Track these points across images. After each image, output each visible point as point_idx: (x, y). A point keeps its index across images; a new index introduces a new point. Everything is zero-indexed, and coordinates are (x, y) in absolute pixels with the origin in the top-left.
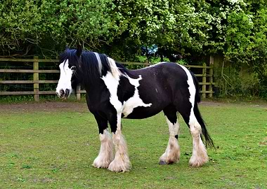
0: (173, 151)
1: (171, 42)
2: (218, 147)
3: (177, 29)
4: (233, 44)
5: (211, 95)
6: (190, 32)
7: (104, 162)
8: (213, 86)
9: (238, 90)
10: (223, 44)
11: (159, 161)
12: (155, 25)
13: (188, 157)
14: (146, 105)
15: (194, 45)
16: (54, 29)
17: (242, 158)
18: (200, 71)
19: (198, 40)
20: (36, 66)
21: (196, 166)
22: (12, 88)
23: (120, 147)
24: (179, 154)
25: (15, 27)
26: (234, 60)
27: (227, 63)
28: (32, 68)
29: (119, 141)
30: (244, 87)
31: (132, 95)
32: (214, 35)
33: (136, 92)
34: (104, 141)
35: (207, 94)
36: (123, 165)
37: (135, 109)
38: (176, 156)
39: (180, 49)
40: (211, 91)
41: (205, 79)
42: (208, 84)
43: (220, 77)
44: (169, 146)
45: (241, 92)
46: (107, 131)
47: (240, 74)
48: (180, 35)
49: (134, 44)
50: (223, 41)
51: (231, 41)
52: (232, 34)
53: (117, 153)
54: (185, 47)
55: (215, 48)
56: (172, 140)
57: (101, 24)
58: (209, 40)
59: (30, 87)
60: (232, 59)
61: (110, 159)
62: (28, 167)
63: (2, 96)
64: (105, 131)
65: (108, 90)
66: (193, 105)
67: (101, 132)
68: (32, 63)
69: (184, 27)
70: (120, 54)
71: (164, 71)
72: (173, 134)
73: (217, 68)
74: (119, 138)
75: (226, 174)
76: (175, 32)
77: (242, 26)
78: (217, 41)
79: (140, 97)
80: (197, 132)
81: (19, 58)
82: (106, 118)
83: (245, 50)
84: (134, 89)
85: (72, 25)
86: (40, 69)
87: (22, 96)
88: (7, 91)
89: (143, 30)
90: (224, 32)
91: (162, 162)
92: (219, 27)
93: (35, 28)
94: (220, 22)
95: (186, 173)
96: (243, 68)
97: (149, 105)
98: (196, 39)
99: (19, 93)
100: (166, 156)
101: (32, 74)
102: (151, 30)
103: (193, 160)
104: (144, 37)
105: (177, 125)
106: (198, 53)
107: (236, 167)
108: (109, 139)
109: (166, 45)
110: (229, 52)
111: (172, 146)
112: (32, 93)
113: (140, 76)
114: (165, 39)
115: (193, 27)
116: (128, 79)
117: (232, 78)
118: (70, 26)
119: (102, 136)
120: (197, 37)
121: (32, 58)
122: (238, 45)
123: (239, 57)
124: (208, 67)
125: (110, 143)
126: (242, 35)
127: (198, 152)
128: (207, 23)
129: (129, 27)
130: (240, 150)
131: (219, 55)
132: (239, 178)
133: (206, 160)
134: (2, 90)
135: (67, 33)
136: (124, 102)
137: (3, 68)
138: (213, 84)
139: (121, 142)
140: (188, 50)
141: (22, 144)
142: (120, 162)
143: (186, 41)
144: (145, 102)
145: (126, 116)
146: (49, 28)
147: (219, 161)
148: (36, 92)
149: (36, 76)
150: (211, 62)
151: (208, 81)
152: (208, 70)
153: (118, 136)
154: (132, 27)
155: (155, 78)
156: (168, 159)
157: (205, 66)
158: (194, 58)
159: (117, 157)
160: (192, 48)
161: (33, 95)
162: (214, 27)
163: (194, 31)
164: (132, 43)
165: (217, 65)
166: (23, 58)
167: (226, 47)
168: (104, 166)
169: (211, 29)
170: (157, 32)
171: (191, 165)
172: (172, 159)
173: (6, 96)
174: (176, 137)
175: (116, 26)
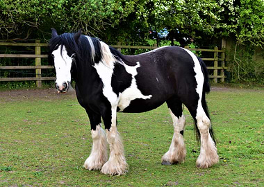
0: (178, 149)
1: (181, 24)
2: (230, 142)
3: (187, 11)
4: (246, 27)
5: (223, 80)
6: (201, 13)
7: (96, 163)
8: (225, 70)
9: (251, 75)
10: (236, 26)
11: (162, 160)
12: (163, 7)
13: (196, 154)
14: (145, 97)
15: (205, 28)
16: (54, 10)
17: (258, 156)
18: (211, 55)
19: (209, 22)
20: (38, 50)
21: (204, 167)
22: (13, 74)
23: (115, 147)
24: (185, 153)
25: (12, 9)
26: (247, 43)
27: (240, 46)
28: (34, 53)
29: (114, 139)
30: (257, 71)
31: (128, 85)
32: (226, 17)
33: (134, 81)
34: (96, 139)
35: (219, 79)
36: (119, 167)
37: (132, 102)
38: (181, 155)
39: (190, 32)
40: (223, 76)
41: (216, 63)
42: (219, 68)
43: (232, 61)
44: (173, 144)
45: (254, 77)
46: (100, 127)
47: (254, 58)
48: (190, 18)
49: (141, 27)
50: (235, 23)
51: (244, 23)
52: (245, 16)
53: (112, 153)
54: (196, 30)
55: (227, 31)
56: (177, 137)
57: (104, 5)
58: (220, 22)
59: (32, 73)
60: (245, 42)
61: (104, 159)
62: (8, 170)
63: (2, 82)
64: (98, 127)
65: (100, 79)
66: (201, 96)
67: (94, 128)
68: (34, 48)
69: (194, 8)
70: (127, 37)
71: (166, 57)
72: (177, 129)
73: (229, 51)
74: (114, 136)
75: (240, 177)
76: (185, 13)
77: (256, 7)
78: (229, 23)
79: (139, 88)
80: (205, 127)
81: (21, 42)
82: (99, 112)
83: (259, 33)
84: (131, 79)
85: (74, 7)
86: (42, 53)
87: (24, 82)
88: (8, 77)
89: (150, 12)
90: (237, 13)
91: (165, 162)
92: (232, 8)
93: (34, 10)
94: (232, 3)
95: (192, 176)
96: (257, 52)
97: (149, 97)
98: (207, 21)
99: (20, 79)
100: (170, 155)
101: (34, 58)
102: (159, 12)
103: (201, 160)
104: (152, 19)
105: (182, 119)
106: (210, 36)
107: (251, 167)
108: (102, 136)
109: (175, 28)
110: (242, 34)
111: (176, 143)
112: (34, 79)
113: (138, 63)
114: (175, 21)
115: (203, 8)
116: (123, 66)
117: (245, 62)
118: (72, 8)
119: (94, 133)
120: (208, 19)
121: (34, 42)
122: (252, 27)
123: (252, 40)
124: (220, 51)
125: (104, 141)
126: (255, 17)
127: (207, 151)
128: (219, 4)
129: (135, 9)
130: (256, 146)
131: (232, 38)
132: (254, 183)
133: (216, 160)
134: (2, 76)
135: (69, 15)
136: (120, 94)
137: (3, 53)
138: (225, 68)
139: (116, 141)
140: (199, 32)
141: (9, 138)
142: (115, 164)
143: (196, 23)
144: (144, 93)
145: (122, 110)
146: (50, 10)
147: (231, 161)
148: (39, 78)
149: (38, 61)
150: (223, 45)
151: (219, 65)
152: (220, 54)
153: (114, 133)
154: (139, 9)
155: (156, 66)
156: (172, 158)
157: (216, 50)
158: (205, 42)
159: (112, 158)
160: (202, 30)
161: (35, 81)
162: (226, 8)
163: (205, 12)
164: (139, 25)
165: (229, 48)
166: (24, 42)
167: (239, 29)
168: (96, 167)
169: (223, 10)
170: (166, 13)
171: (199, 166)
172: (177, 158)
173: (6, 82)
174: (182, 132)
175: (121, 8)
